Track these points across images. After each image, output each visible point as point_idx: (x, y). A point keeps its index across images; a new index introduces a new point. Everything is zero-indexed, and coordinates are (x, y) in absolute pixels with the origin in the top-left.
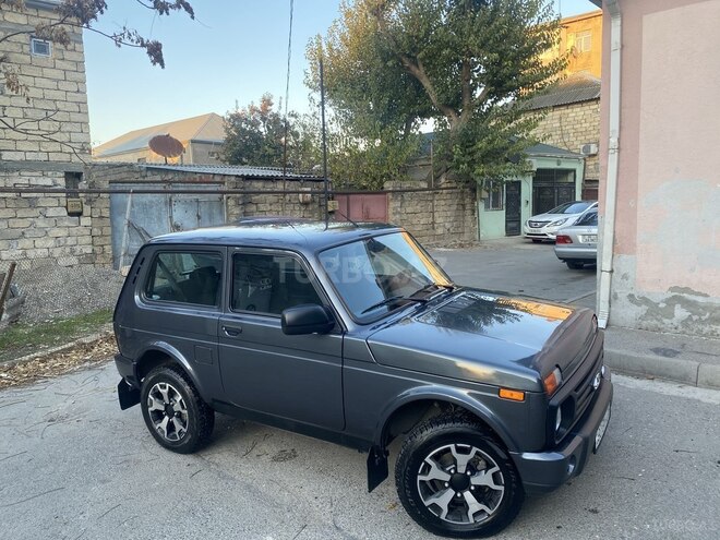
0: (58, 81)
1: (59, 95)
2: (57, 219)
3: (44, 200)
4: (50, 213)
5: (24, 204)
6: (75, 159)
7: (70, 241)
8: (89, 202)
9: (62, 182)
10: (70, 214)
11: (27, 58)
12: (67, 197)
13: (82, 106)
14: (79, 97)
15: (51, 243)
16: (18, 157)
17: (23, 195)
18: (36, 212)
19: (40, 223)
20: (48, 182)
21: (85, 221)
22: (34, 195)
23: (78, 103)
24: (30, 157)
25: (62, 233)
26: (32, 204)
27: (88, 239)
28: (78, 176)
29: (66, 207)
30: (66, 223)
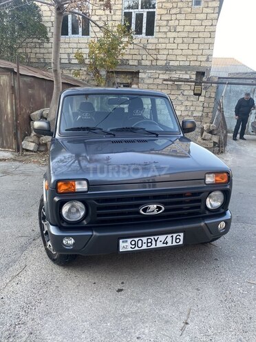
0: (202, 20)
1: (202, 28)
2: (188, 96)
3: (184, 86)
4: (186, 93)
5: (175, 87)
6: (203, 64)
7: (192, 109)
8: (206, 88)
9: (194, 77)
10: (195, 94)
11: (189, 10)
12: (195, 85)
13: (212, 34)
14: (212, 29)
15: (183, 108)
16: (176, 64)
17: (176, 83)
18: (179, 92)
19: (180, 98)
20: (187, 77)
21: (202, 99)
22: (180, 83)
23: (210, 32)
24: (182, 63)
25: (189, 104)
26: (178, 88)
27: (201, 108)
28: (203, 74)
29: (194, 91)
30: (192, 99)
